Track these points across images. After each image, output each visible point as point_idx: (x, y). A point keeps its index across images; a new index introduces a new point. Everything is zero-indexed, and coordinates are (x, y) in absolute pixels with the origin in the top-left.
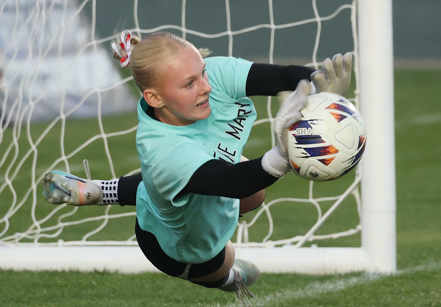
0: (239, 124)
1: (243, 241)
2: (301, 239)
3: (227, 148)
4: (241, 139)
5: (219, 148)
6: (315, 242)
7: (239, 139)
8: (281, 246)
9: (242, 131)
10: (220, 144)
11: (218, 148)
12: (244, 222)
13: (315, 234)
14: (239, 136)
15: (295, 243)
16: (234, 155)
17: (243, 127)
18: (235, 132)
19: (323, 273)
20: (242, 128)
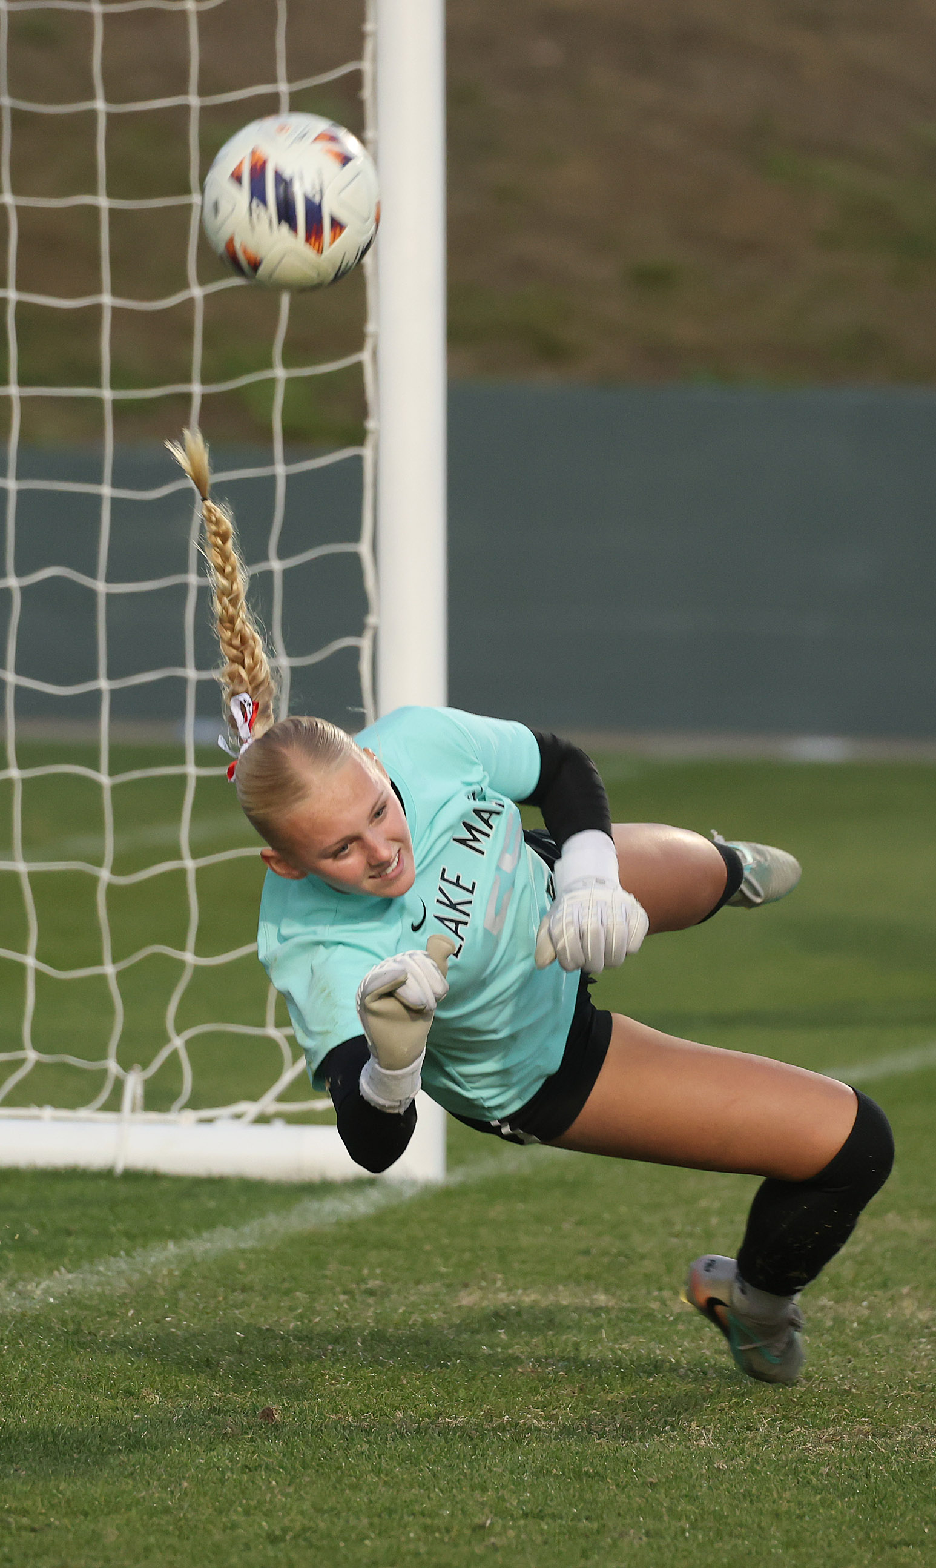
0: (486, 822)
1: (133, 1110)
2: (251, 1109)
3: (458, 877)
4: (485, 854)
5: (443, 878)
6: (279, 1115)
7: (483, 853)
8: (209, 1121)
9: (488, 836)
10: (444, 870)
11: (441, 879)
12: (137, 1067)
13: (281, 1098)
14: (481, 846)
15: (238, 1116)
16: (472, 892)
17: (491, 827)
18: (471, 838)
19: (296, 1177)
20: (489, 829)
